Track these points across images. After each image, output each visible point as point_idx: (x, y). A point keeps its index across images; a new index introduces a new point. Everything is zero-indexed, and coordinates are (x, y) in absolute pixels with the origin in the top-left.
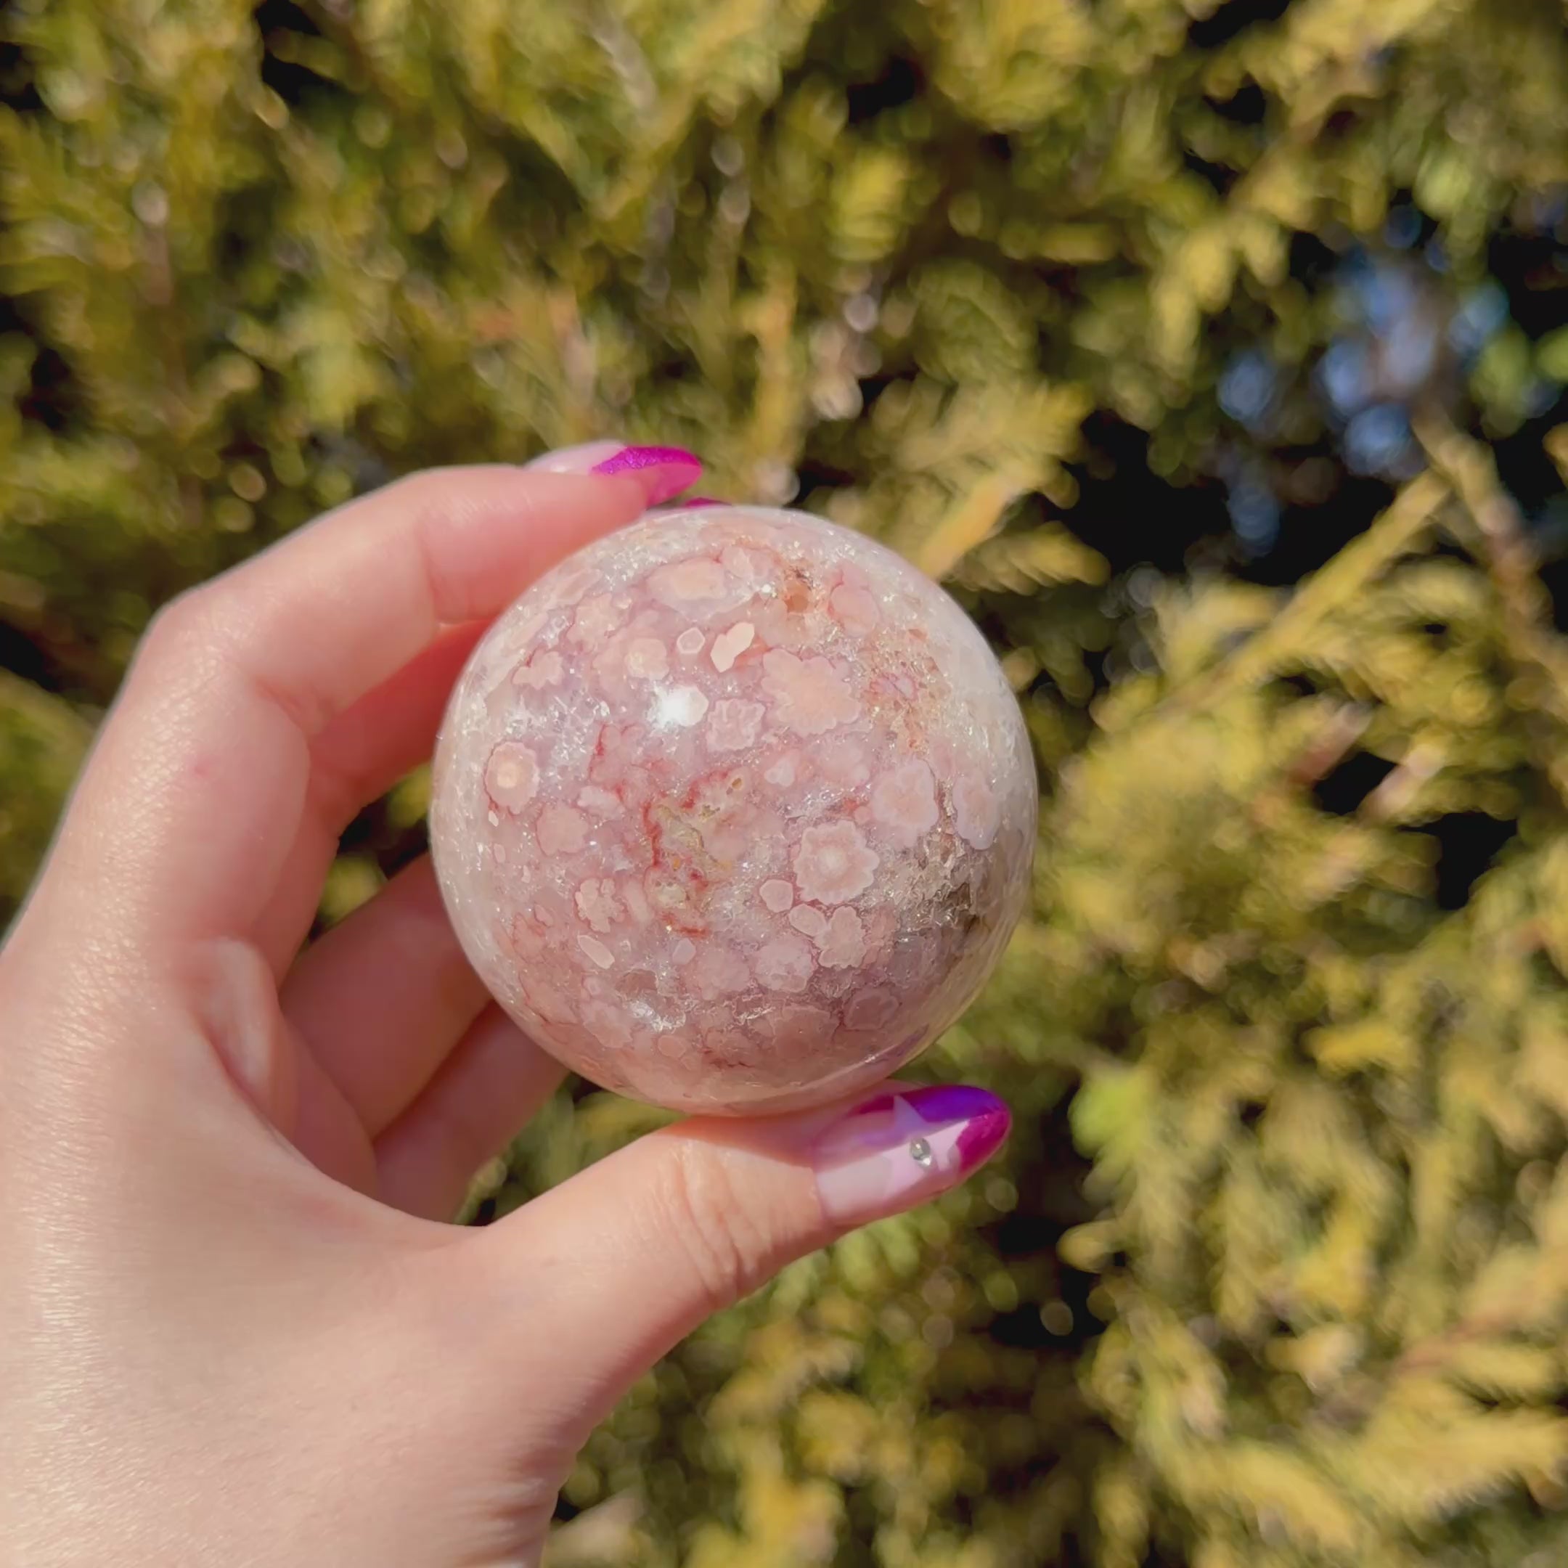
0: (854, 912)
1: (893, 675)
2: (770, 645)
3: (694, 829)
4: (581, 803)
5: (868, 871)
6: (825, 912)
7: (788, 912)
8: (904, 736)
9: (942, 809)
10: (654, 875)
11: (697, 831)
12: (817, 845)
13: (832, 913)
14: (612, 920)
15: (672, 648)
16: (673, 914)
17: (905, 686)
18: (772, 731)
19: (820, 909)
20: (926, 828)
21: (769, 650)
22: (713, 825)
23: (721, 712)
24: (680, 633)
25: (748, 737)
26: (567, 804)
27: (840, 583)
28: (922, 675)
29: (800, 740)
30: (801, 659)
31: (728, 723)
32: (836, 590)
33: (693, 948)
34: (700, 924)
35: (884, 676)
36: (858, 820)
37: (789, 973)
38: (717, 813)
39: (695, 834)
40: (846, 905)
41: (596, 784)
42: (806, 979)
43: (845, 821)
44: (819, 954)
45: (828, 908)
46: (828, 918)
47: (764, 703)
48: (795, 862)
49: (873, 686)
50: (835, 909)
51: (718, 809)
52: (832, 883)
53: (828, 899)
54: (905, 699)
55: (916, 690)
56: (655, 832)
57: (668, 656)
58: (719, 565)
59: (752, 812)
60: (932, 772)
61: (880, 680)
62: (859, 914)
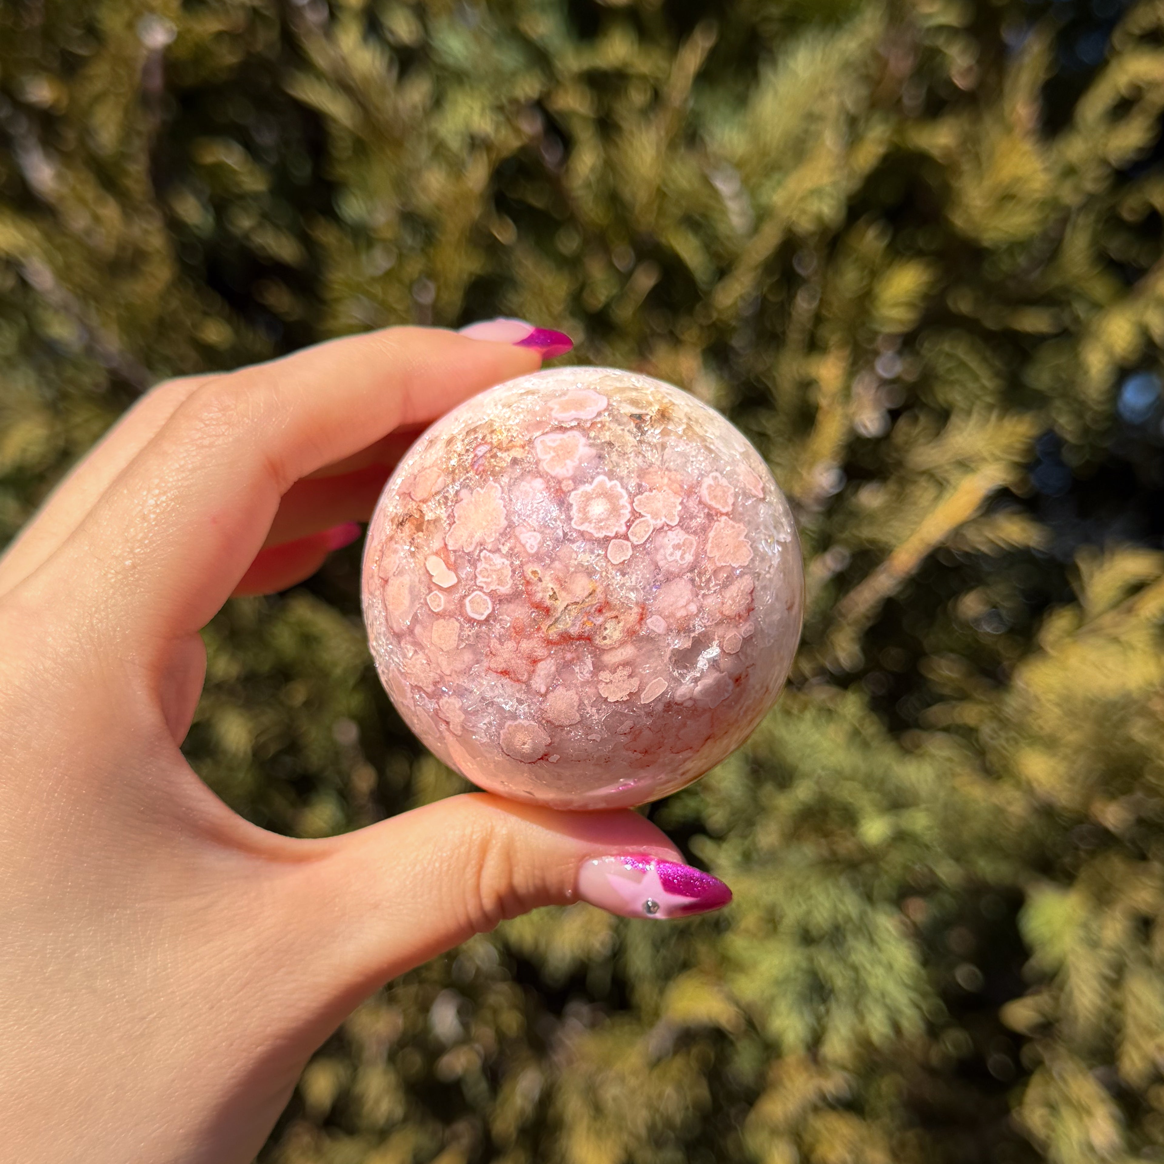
0: (639, 497)
1: (473, 458)
2: (442, 545)
3: (566, 608)
4: (543, 690)
5: (609, 484)
6: (636, 518)
7: (632, 544)
8: (517, 453)
9: (572, 428)
10: (598, 641)
11: (568, 606)
12: (586, 519)
13: (637, 512)
14: (630, 676)
15: (439, 616)
16: (628, 630)
17: (482, 450)
18: (501, 546)
19: (633, 521)
20: (583, 440)
21: (446, 545)
22: (564, 594)
23: (485, 582)
24: (430, 609)
25: (503, 563)
26: (544, 701)
28: (476, 438)
29: (509, 526)
30: (454, 522)
31: (493, 578)
32: (413, 497)
33: (655, 617)
34: (636, 610)
35: (472, 465)
36: (570, 489)
37: (680, 549)
38: (556, 590)
39: (569, 608)
40: (633, 502)
41: (530, 678)
42: (687, 536)
43: (571, 498)
44: (668, 525)
45: (633, 515)
46: (641, 516)
47: (481, 551)
48: (596, 535)
49: (478, 472)
50: (634, 510)
51: (552, 588)
52: (615, 510)
53: (626, 513)
54: (491, 450)
55: (486, 443)
56: (566, 638)
57: (444, 619)
58: (390, 580)
59: (557, 564)
60: (543, 434)
61: (476, 467)
62: (641, 493)
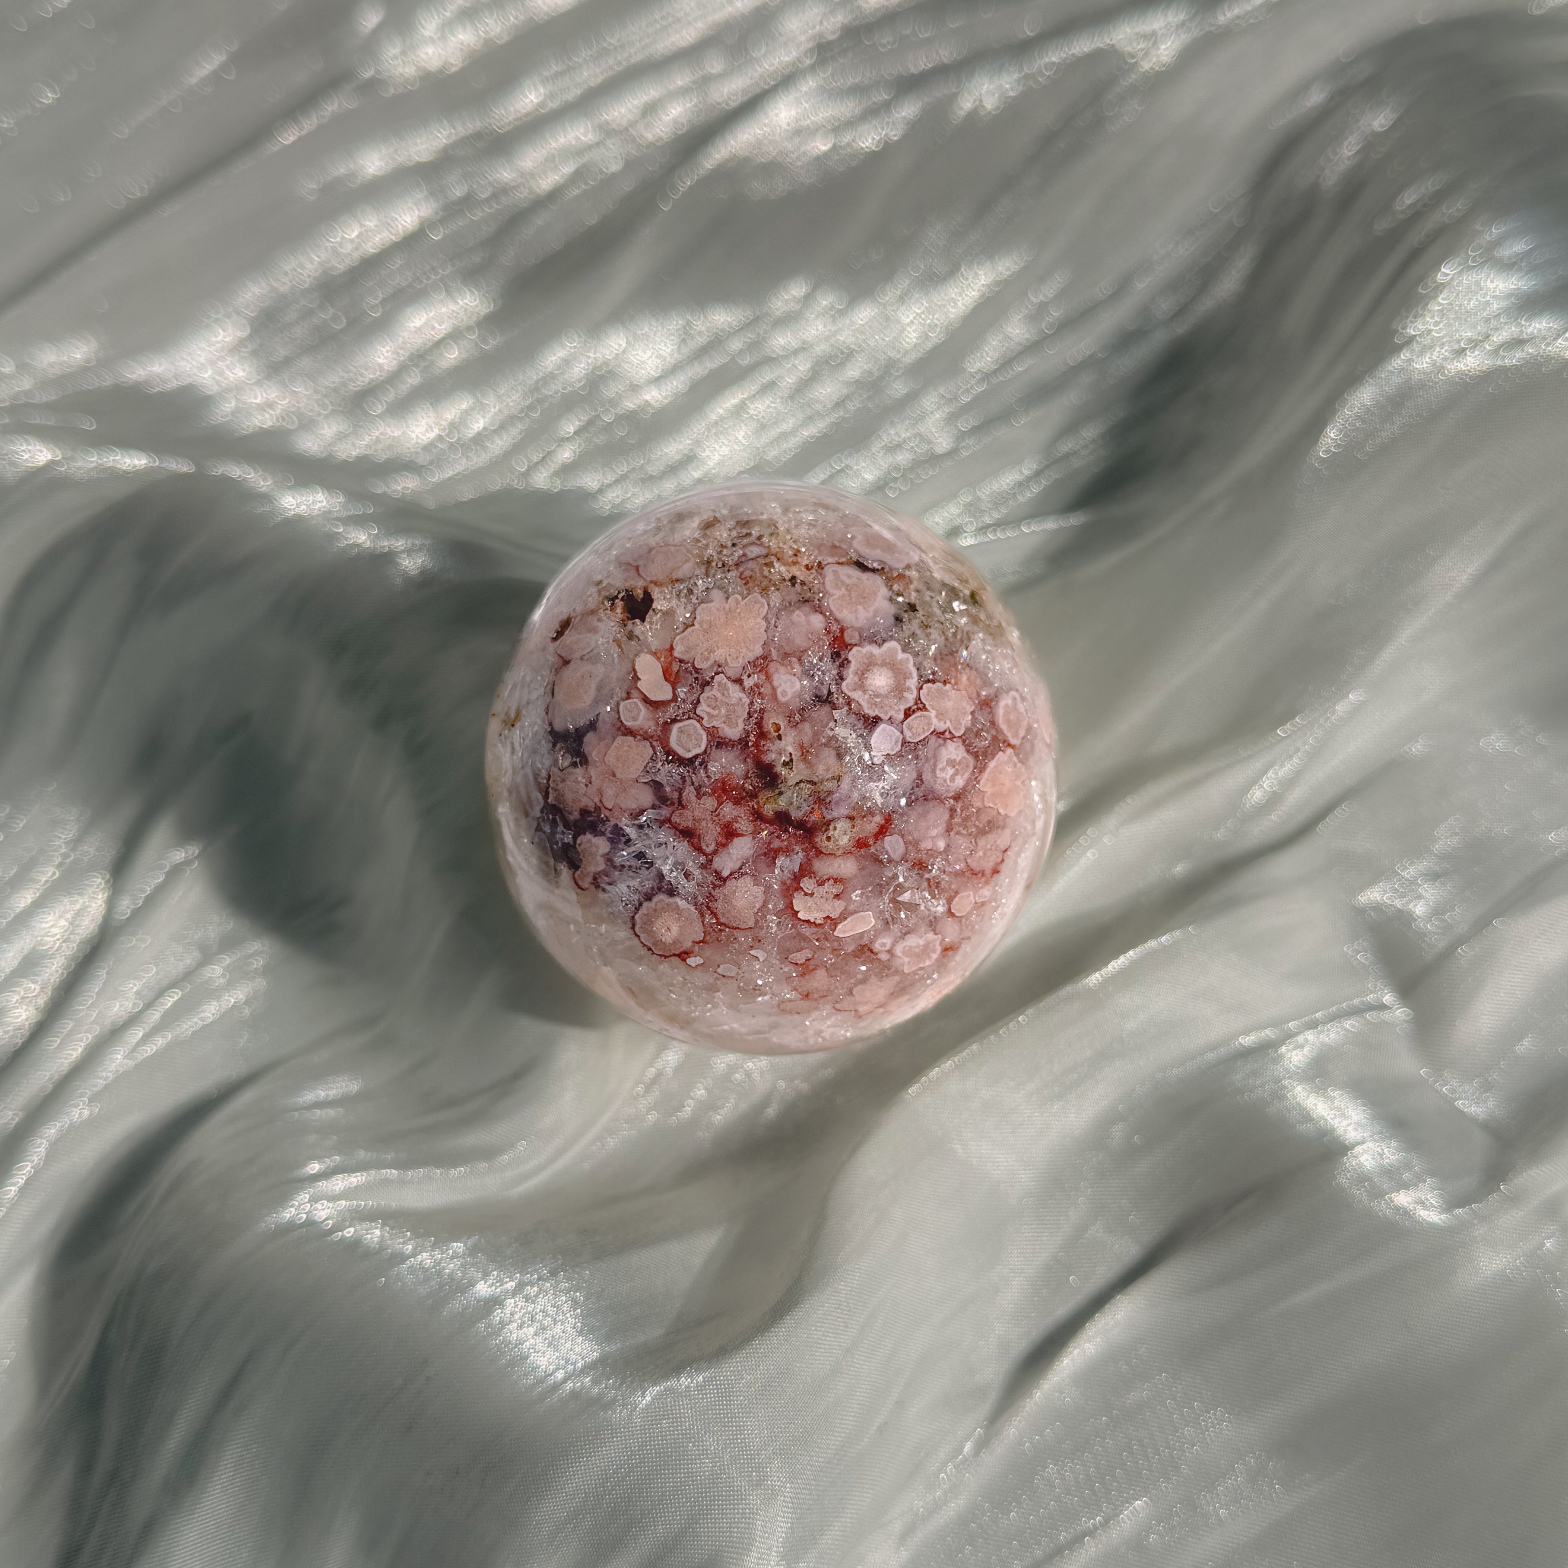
0: (930, 685)
1: (740, 557)
2: (668, 646)
3: (797, 783)
4: (725, 873)
5: (901, 656)
6: (918, 709)
7: (904, 738)
8: (800, 573)
9: (874, 570)
10: (819, 839)
11: (801, 781)
12: (861, 686)
13: (922, 703)
14: (837, 896)
15: (629, 732)
16: (859, 840)
17: (754, 551)
18: (745, 677)
19: (914, 712)
20: (884, 591)
21: (672, 648)
22: (802, 766)
23: (708, 714)
24: (619, 718)
25: (740, 699)
26: (720, 886)
27: (637, 568)
28: (749, 534)
29: (763, 657)
30: (693, 625)
31: (720, 712)
32: (641, 573)
33: (896, 837)
34: (878, 819)
35: (737, 565)
36: (853, 641)
37: (954, 767)
38: (793, 757)
39: (802, 785)
40: (921, 688)
41: (715, 852)
42: (965, 755)
43: (851, 653)
44: (950, 733)
45: (916, 704)
46: (924, 708)
47: (717, 673)
48: (867, 711)
49: (743, 576)
50: (920, 699)
51: (791, 754)
52: (899, 690)
53: (910, 699)
54: (765, 556)
55: (761, 544)
56: (782, 819)
57: (635, 737)
58: (572, 662)
59: (807, 727)
60: (839, 563)
61: (741, 569)
62: (933, 682)
